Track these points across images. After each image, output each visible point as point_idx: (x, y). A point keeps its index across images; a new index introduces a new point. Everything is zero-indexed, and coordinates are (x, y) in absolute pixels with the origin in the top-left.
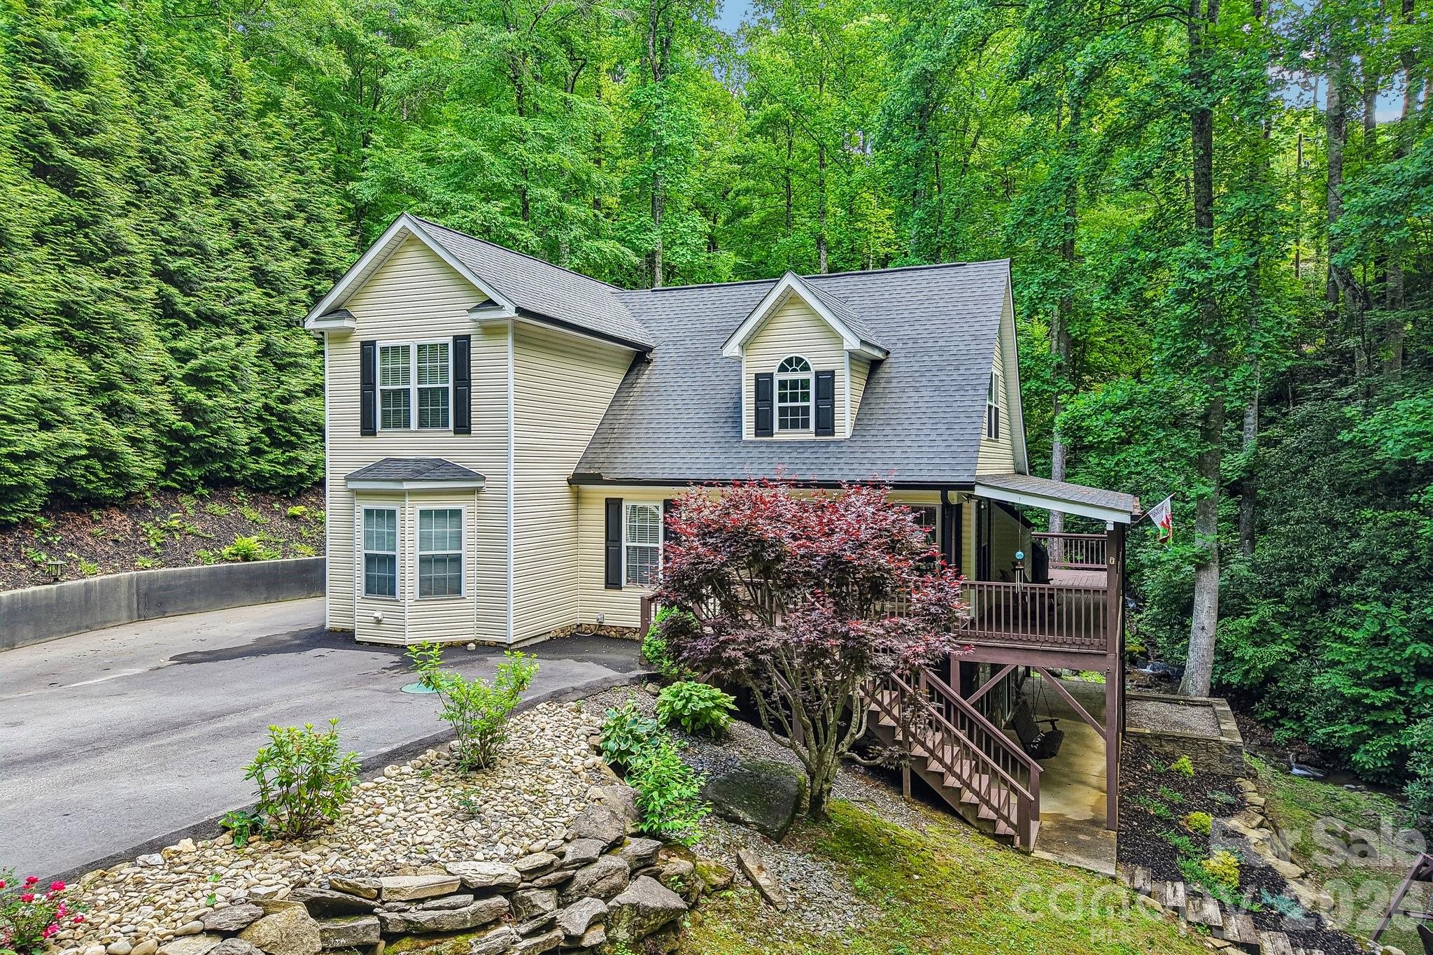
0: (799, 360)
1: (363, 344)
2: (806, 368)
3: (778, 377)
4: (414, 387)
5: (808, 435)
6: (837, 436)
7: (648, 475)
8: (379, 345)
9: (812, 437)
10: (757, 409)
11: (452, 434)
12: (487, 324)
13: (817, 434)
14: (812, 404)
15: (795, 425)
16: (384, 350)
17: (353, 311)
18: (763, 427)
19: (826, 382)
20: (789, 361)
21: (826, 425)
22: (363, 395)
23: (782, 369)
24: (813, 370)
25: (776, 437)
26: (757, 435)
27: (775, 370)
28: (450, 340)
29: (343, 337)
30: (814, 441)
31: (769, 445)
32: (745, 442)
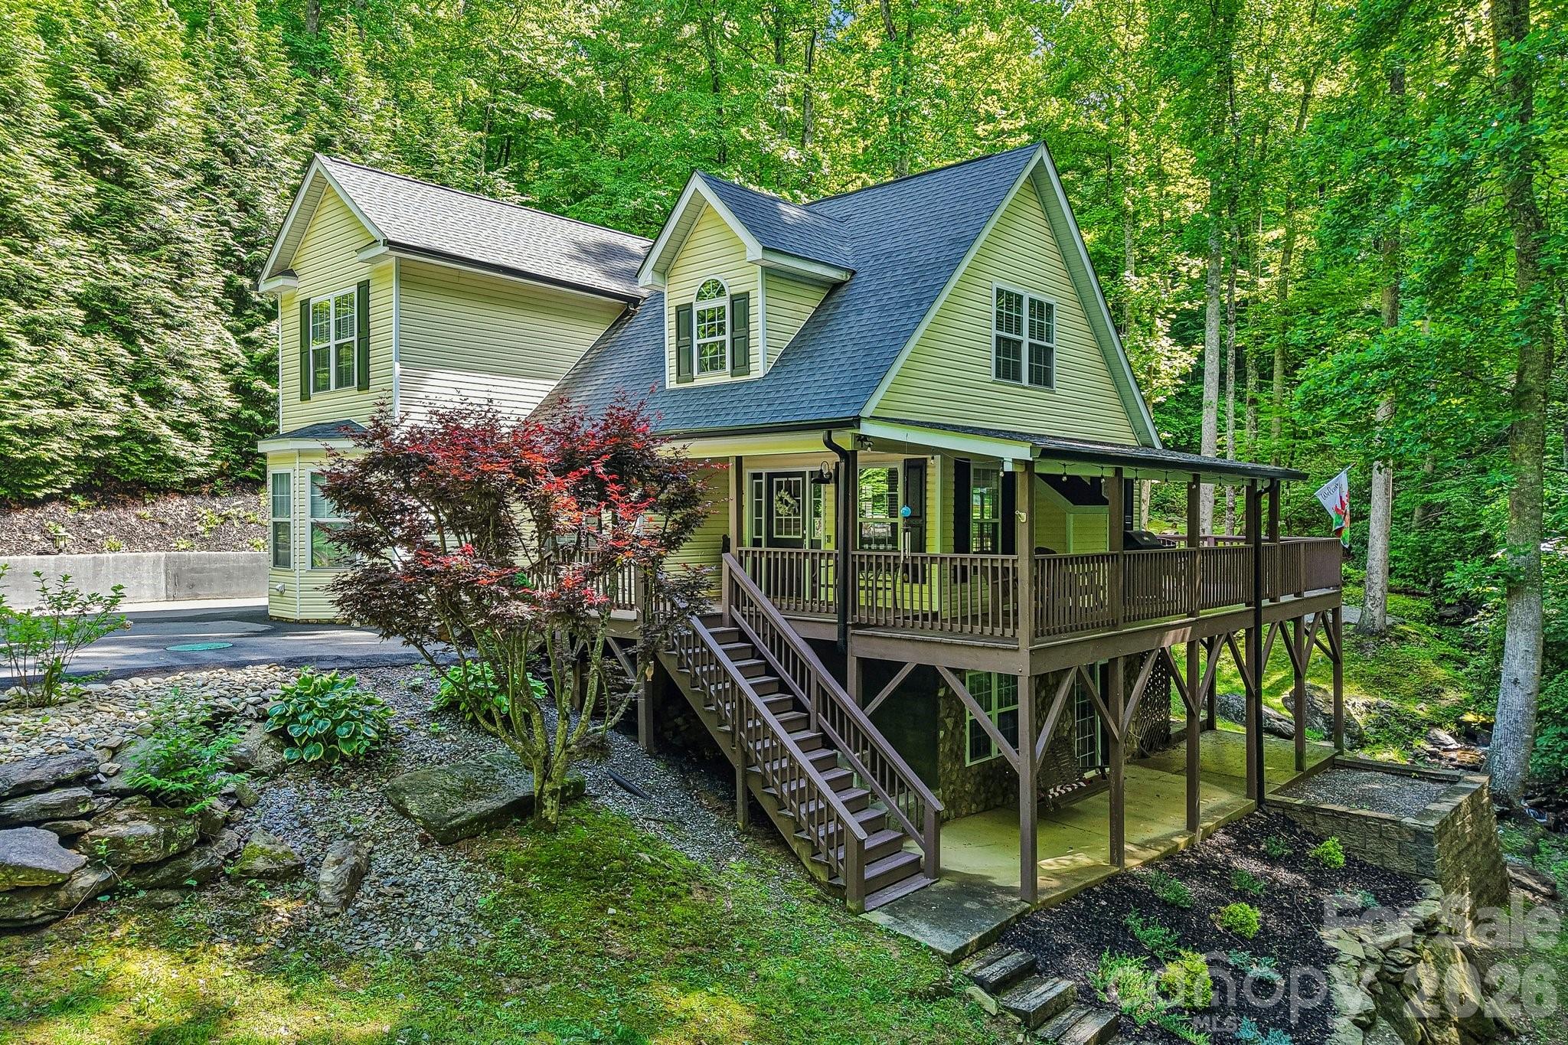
0: (715, 283)
1: (302, 303)
2: (721, 292)
3: (697, 308)
4: (333, 344)
5: (725, 377)
6: (752, 375)
8: (311, 303)
9: (728, 379)
10: (678, 349)
11: (356, 392)
13: (732, 374)
14: (727, 336)
15: (713, 365)
16: (315, 308)
17: (297, 268)
18: (684, 371)
19: (740, 302)
20: (706, 286)
21: (740, 362)
22: (301, 358)
23: (700, 296)
24: (728, 295)
25: (697, 383)
26: (678, 381)
27: (694, 299)
28: (355, 289)
29: (290, 298)
30: (730, 384)
32: (668, 390)
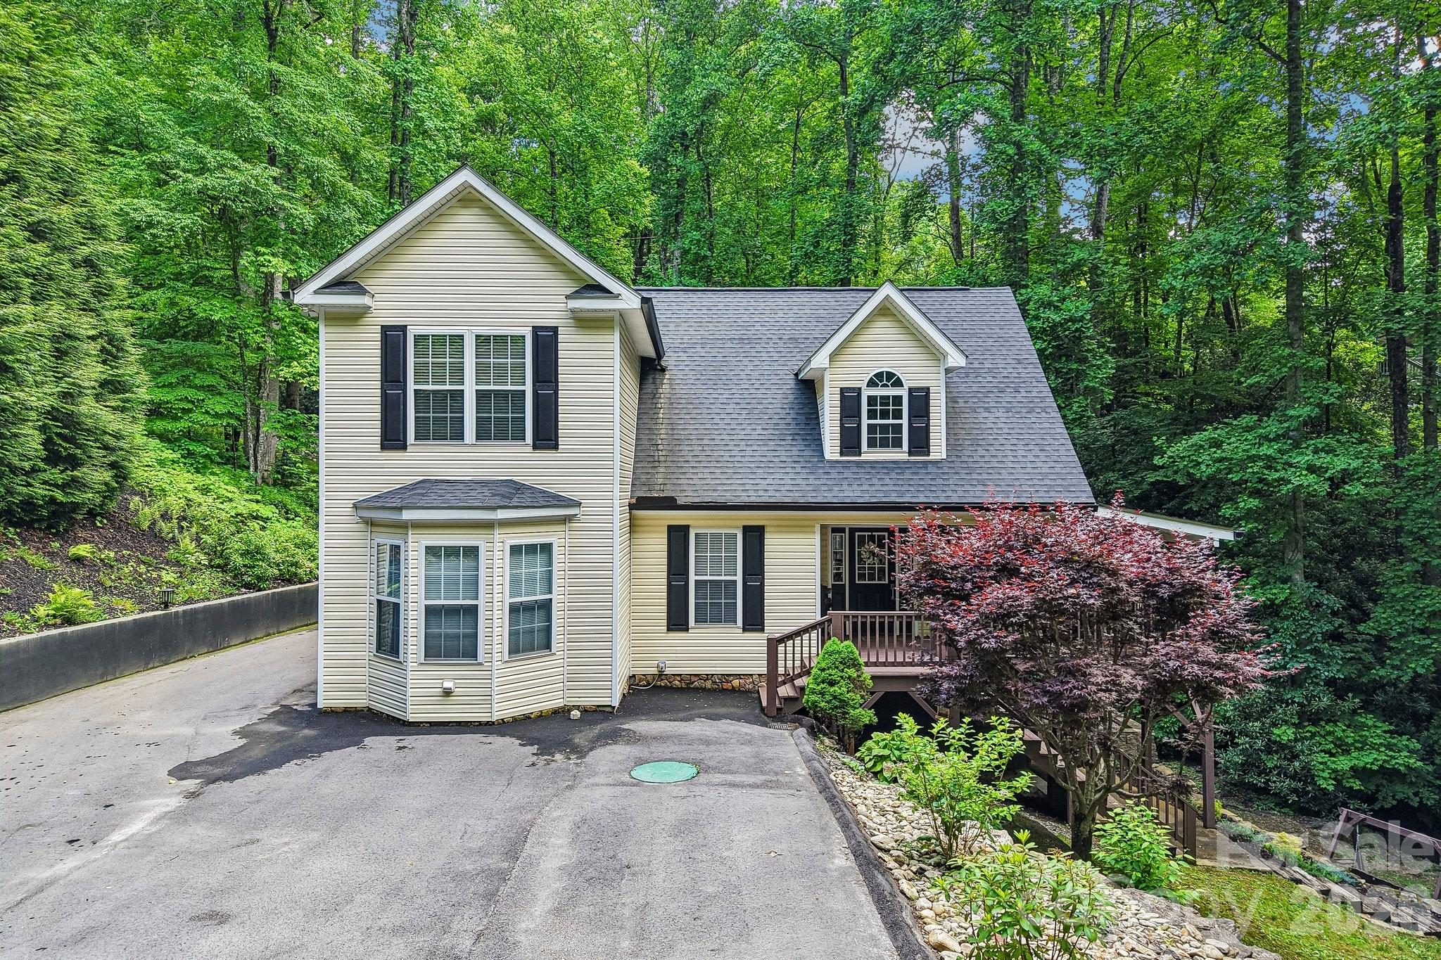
0: (890, 375)
1: (385, 329)
2: (898, 383)
3: (866, 393)
4: (470, 388)
5: (901, 455)
6: (933, 457)
7: (729, 498)
8: (412, 332)
9: (905, 457)
10: (842, 425)
11: (530, 449)
12: (583, 315)
13: (910, 453)
14: (905, 422)
15: (884, 444)
16: (420, 339)
17: (368, 284)
18: (850, 443)
19: (920, 400)
20: (879, 376)
21: (920, 443)
22: (384, 396)
23: (872, 384)
24: (906, 386)
25: (864, 457)
26: (842, 454)
27: (863, 385)
28: (528, 333)
29: (352, 317)
30: (908, 462)
31: (860, 464)
32: (829, 461)
